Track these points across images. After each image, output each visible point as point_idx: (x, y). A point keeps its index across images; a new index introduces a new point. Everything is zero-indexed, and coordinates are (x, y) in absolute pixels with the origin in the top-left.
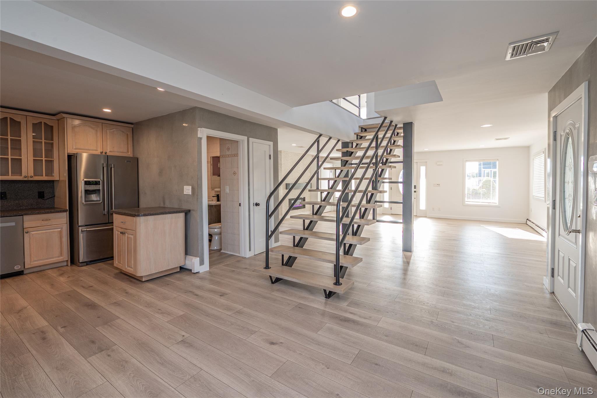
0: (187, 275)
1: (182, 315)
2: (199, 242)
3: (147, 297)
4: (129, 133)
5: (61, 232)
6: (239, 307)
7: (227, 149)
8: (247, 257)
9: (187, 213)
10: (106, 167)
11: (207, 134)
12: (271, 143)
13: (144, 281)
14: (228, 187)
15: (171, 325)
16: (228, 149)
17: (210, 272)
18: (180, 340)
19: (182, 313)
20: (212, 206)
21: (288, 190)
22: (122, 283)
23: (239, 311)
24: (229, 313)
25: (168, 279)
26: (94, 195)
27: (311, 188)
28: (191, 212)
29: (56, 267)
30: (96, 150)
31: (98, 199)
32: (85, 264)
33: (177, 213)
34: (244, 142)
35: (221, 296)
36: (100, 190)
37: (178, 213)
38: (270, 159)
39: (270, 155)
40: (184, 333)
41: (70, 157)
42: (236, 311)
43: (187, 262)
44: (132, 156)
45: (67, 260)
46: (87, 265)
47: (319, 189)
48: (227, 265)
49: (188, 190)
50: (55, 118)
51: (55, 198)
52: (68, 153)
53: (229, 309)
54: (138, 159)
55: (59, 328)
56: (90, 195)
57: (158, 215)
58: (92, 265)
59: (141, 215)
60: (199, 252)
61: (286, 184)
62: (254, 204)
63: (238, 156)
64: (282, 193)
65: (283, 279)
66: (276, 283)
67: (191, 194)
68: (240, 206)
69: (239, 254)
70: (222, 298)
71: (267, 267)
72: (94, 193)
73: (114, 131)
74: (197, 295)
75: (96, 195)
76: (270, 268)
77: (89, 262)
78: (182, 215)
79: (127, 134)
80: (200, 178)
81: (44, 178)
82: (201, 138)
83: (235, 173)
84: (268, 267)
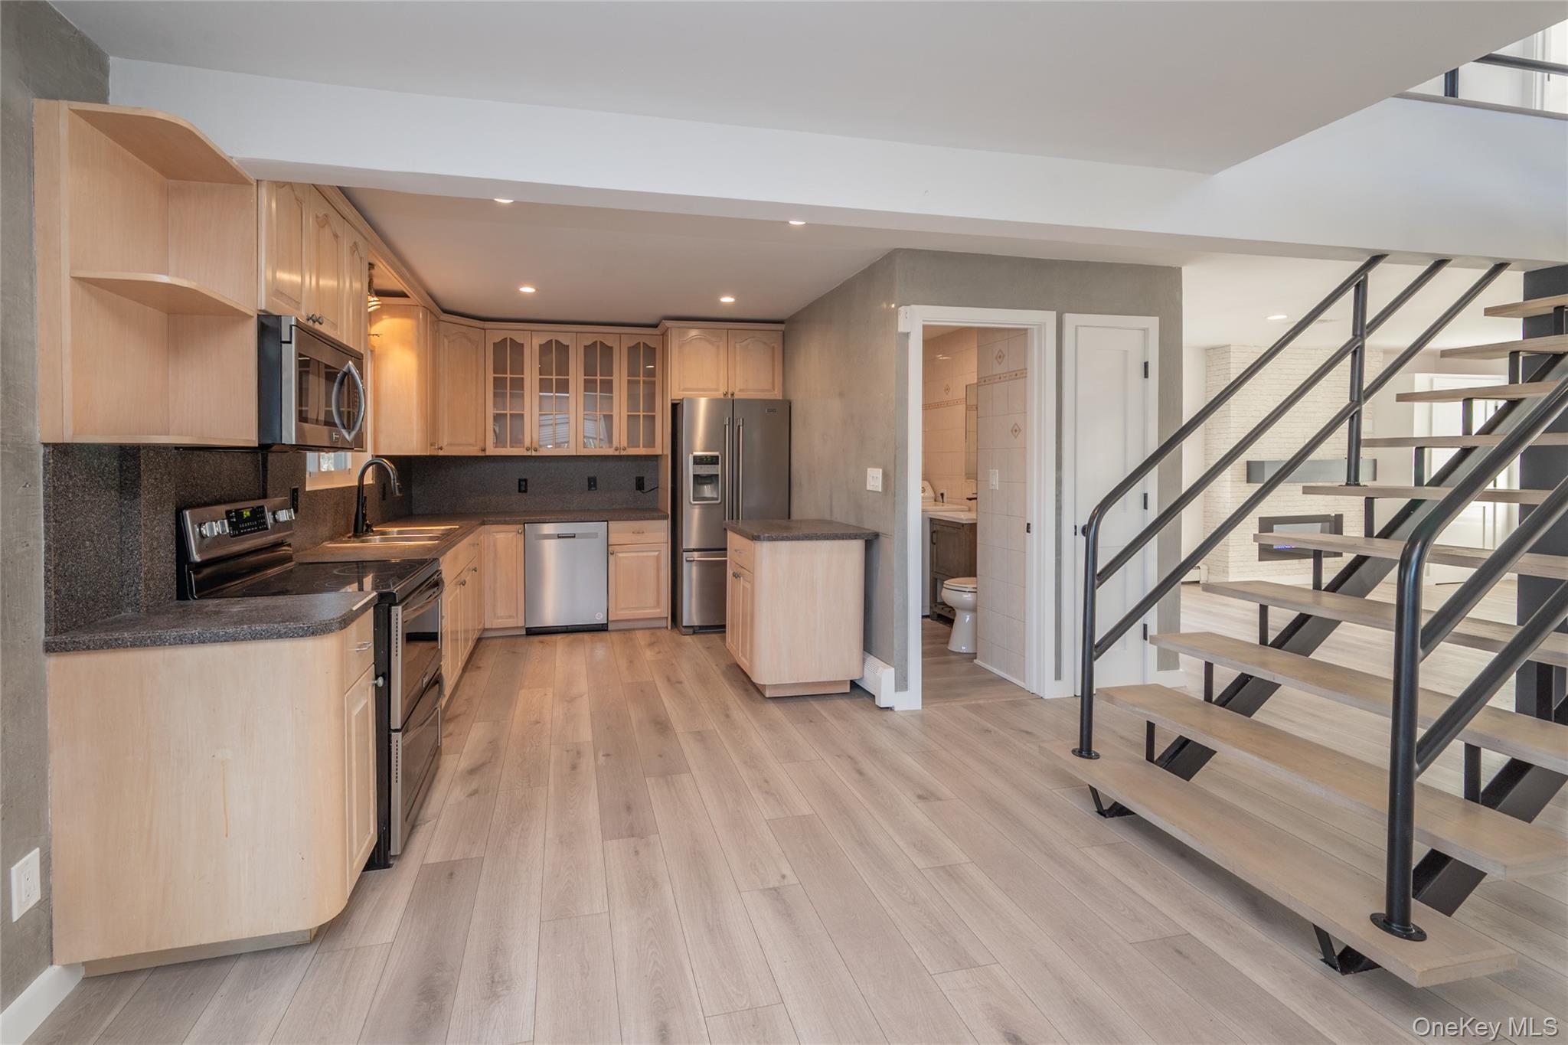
0: (863, 708)
1: (805, 816)
2: (895, 625)
3: (758, 739)
4: (776, 346)
5: (658, 558)
6: (956, 853)
7: (996, 358)
8: (1046, 698)
9: (871, 542)
10: (729, 425)
11: (924, 321)
12: (1153, 323)
13: (770, 698)
14: (997, 471)
15: (771, 835)
16: (1000, 357)
17: (921, 717)
18: (771, 886)
19: (806, 811)
20: (963, 525)
21: (1262, 485)
22: (730, 690)
23: (950, 866)
24: (921, 863)
25: (816, 705)
26: (709, 486)
27: (1375, 479)
28: (881, 537)
29: (649, 626)
30: (717, 390)
31: (715, 496)
32: (691, 630)
33: (843, 539)
34: (1045, 329)
35: (920, 797)
36: (718, 475)
37: (846, 539)
38: (1146, 375)
39: (1146, 365)
40: (787, 871)
41: (676, 407)
42: (942, 864)
43: (867, 673)
44: (781, 398)
45: (666, 616)
46: (694, 633)
47: (1358, 485)
48: (977, 709)
49: (874, 480)
50: (658, 333)
51: (659, 490)
52: (672, 400)
53: (925, 847)
54: (790, 403)
55: (601, 754)
56: (701, 487)
57: (799, 539)
58: (702, 636)
59: (762, 536)
60: (895, 653)
61: (1248, 462)
62: (1076, 527)
63: (1026, 377)
64: (1229, 495)
65: (1134, 813)
66: (1117, 818)
67: (880, 490)
68: (1028, 531)
69: (1024, 681)
70: (919, 805)
71: (1085, 750)
72: (707, 481)
73: (749, 344)
74: (860, 773)
75: (713, 485)
76: (1098, 756)
77: (698, 628)
78: (856, 547)
79: (773, 348)
80: (902, 446)
81: (641, 451)
82: (907, 335)
83: (1016, 430)
84: (1089, 750)
